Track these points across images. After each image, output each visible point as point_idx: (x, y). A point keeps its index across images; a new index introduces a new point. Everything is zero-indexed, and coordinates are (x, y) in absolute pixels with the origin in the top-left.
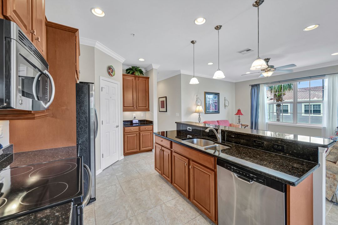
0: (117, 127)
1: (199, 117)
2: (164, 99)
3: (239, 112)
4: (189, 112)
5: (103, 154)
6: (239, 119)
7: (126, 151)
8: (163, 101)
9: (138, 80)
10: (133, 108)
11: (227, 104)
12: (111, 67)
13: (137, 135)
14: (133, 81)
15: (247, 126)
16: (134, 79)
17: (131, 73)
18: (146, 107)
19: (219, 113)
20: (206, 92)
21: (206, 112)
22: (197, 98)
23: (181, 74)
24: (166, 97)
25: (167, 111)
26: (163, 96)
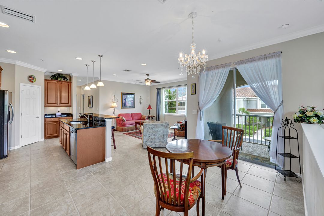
0: (37, 118)
1: (114, 111)
2: (91, 98)
3: (150, 107)
4: (107, 107)
5: (21, 136)
6: (149, 112)
7: (47, 135)
8: (90, 99)
9: (61, 84)
10: (55, 104)
11: (141, 102)
12: (32, 76)
13: (57, 124)
14: (56, 85)
15: (154, 117)
16: (57, 83)
17: (54, 78)
18: (68, 103)
19: (135, 108)
20: (122, 93)
21: (123, 107)
22: (114, 97)
23: (99, 80)
24: (92, 96)
25: (92, 107)
26: (90, 95)
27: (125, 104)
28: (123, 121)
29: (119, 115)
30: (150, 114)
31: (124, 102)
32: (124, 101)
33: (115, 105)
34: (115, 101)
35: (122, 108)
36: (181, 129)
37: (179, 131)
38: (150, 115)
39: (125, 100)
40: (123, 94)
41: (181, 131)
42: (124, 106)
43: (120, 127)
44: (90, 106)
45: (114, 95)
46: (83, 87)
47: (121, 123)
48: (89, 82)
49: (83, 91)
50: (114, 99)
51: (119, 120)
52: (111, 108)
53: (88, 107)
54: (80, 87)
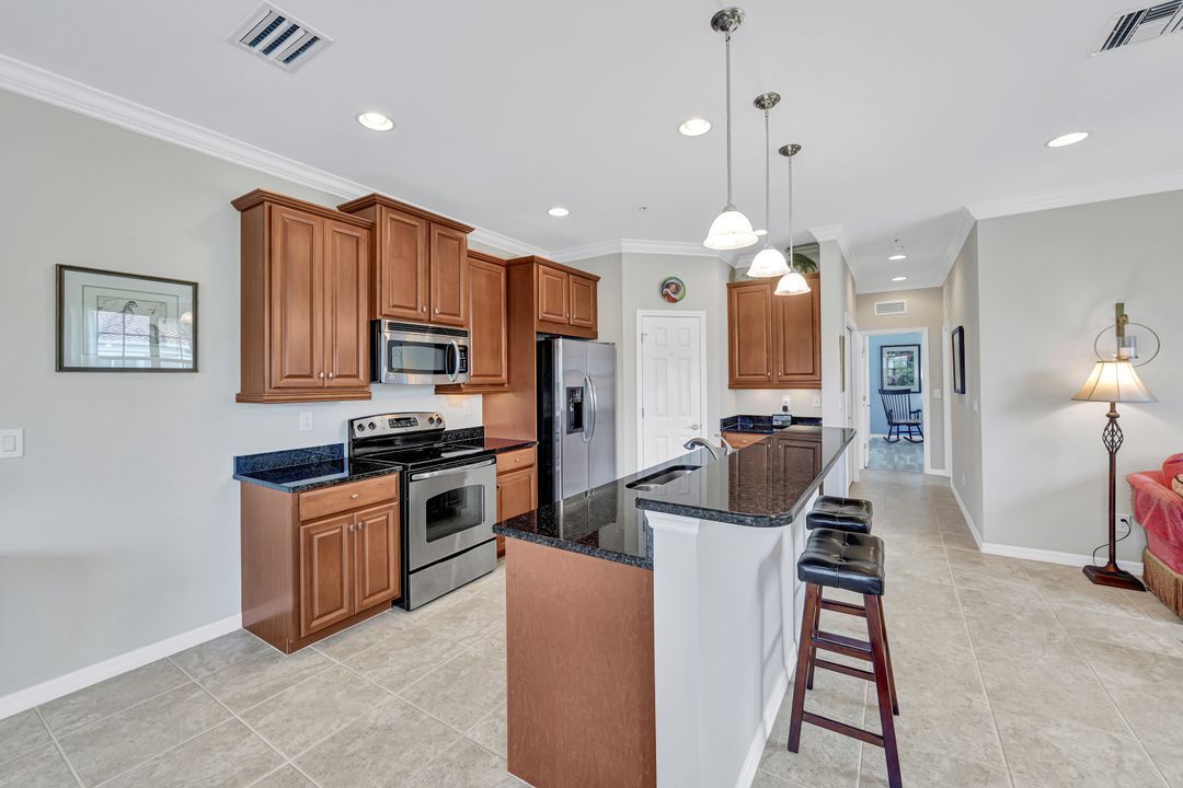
0: (695, 428)
10: (764, 378)
12: (673, 281)
16: (768, 292)
18: (813, 373)
22: (1118, 322)
23: (976, 222)
24: (961, 330)
25: (963, 392)
26: (956, 326)
33: (1115, 377)
34: (1127, 352)
43: (1173, 573)
44: (959, 387)
45: (1120, 307)
46: (945, 289)
47: (1172, 538)
48: (953, 252)
49: (945, 310)
50: (1120, 332)
51: (1158, 506)
52: (1073, 399)
53: (956, 391)
54: (936, 293)
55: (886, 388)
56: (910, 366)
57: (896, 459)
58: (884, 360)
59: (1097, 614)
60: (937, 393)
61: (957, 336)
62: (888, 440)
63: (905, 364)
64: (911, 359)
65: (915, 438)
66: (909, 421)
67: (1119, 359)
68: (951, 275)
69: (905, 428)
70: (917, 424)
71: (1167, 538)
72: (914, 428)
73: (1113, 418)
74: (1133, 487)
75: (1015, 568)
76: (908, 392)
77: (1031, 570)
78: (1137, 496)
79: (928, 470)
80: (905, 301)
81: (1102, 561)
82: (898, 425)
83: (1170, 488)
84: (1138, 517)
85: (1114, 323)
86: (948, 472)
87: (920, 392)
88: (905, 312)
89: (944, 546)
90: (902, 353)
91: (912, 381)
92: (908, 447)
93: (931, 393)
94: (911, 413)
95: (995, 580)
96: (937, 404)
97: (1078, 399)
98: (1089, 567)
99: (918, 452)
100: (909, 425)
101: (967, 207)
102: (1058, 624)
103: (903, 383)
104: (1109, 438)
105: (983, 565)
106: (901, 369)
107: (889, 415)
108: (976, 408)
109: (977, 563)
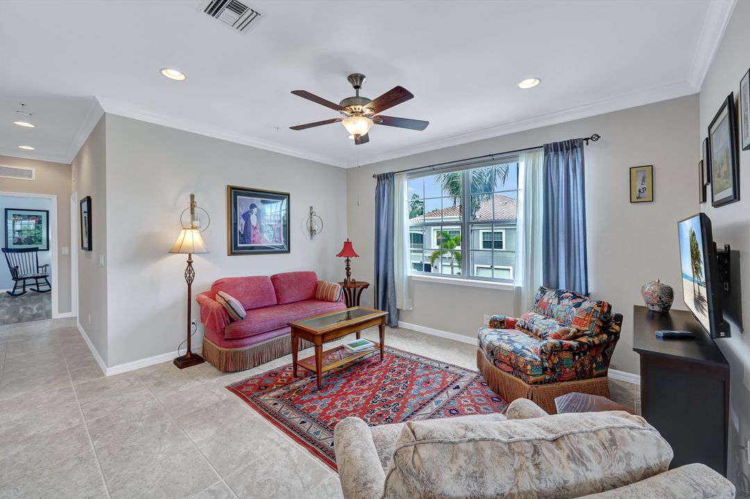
1: (190, 269)
3: (348, 250)
6: (348, 269)
8: (85, 214)
11: (315, 228)
15: (366, 286)
19: (288, 251)
20: (232, 188)
21: (234, 250)
22: (191, 205)
23: (105, 113)
24: (89, 199)
25: (90, 248)
26: (84, 196)
27: (246, 237)
28: (233, 315)
29: (218, 286)
30: (348, 275)
31: (239, 228)
32: (241, 222)
33: (191, 238)
34: (196, 223)
35: (231, 253)
36: (545, 370)
37: (535, 383)
38: (351, 278)
39: (246, 217)
40: (235, 192)
41: (549, 382)
42: (240, 242)
43: (218, 348)
44: (86, 245)
45: (192, 197)
46: (74, 168)
47: (218, 328)
48: (82, 138)
49: (74, 184)
50: (192, 212)
51: (212, 312)
52: (169, 253)
53: (83, 248)
54: (66, 168)
55: (11, 246)
56: (37, 228)
57: (21, 310)
58: (10, 222)
59: (186, 391)
60: (65, 250)
61: (85, 205)
62: (12, 295)
63: (32, 227)
64: (40, 222)
65: (41, 288)
66: (36, 275)
67: (193, 228)
68: (79, 157)
69: (33, 281)
70: (45, 277)
71: (216, 329)
72: (42, 280)
73: (190, 263)
74: (199, 303)
75: (132, 380)
76: (36, 250)
77: (143, 377)
78: (201, 309)
79: (56, 314)
80: (33, 170)
81: (183, 352)
82: (24, 279)
83: (215, 299)
84: (203, 321)
85: (190, 206)
86: (75, 312)
87: (48, 249)
88: (33, 178)
89: (73, 384)
90: (29, 217)
91: (40, 241)
92: (35, 297)
93: (60, 251)
94: (38, 267)
95: (119, 398)
96: (65, 260)
97: (172, 252)
98: (177, 359)
99: (45, 300)
100: (36, 278)
101: (97, 97)
102: (166, 414)
103: (31, 242)
104: (188, 275)
105: (108, 388)
106: (28, 230)
107: (14, 271)
108: (102, 262)
109: (103, 388)
